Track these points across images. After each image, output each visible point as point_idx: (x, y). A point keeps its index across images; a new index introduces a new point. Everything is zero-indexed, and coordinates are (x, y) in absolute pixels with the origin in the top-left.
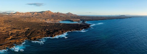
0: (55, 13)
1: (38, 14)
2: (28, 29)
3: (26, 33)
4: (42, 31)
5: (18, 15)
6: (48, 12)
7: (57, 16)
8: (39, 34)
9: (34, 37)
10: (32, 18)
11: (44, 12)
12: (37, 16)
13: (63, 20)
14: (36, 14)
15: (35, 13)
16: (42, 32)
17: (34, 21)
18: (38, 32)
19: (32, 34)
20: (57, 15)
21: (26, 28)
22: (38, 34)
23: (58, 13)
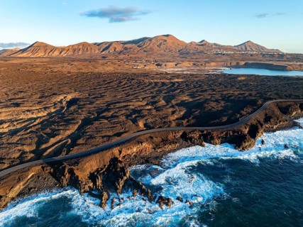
0: (191, 43)
1: (126, 49)
2: (69, 97)
3: (46, 123)
4: (153, 103)
5: (41, 54)
6: (165, 38)
7: (202, 52)
8: (141, 124)
9: (108, 156)
10: (101, 62)
11: (150, 39)
12: (121, 56)
13: (234, 64)
14: (119, 48)
15: (114, 45)
16: (158, 109)
17: (109, 68)
18: (134, 111)
19: (90, 129)
20: (201, 48)
21: (62, 97)
22: (135, 121)
23: (203, 43)
